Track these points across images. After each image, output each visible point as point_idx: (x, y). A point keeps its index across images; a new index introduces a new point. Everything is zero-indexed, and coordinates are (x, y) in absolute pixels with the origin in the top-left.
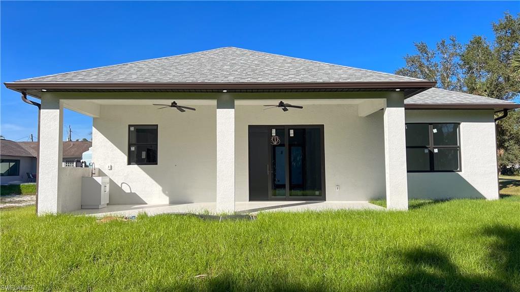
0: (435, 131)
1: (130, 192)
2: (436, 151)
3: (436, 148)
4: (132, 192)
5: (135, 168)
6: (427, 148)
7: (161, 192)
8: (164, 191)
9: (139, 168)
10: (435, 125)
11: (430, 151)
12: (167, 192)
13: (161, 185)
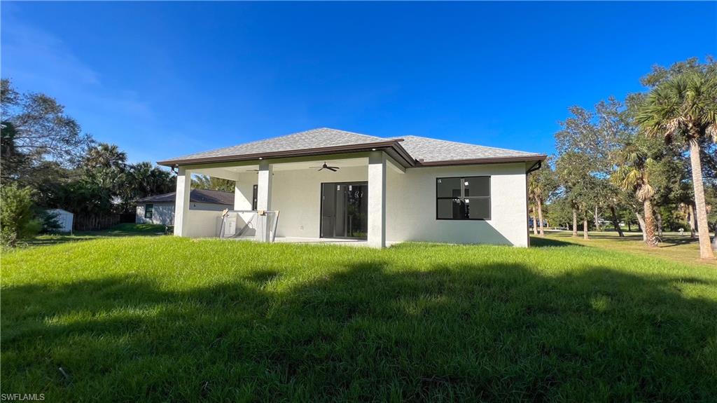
0: (467, 184)
2: (467, 201)
3: (467, 199)
6: (458, 199)
10: (466, 179)
11: (461, 201)
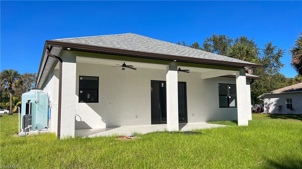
1: (80, 121)
2: (230, 97)
4: (82, 121)
5: (84, 104)
6: (227, 96)
7: (101, 121)
8: (103, 120)
9: (86, 104)
10: (229, 85)
12: (104, 120)
13: (101, 116)
